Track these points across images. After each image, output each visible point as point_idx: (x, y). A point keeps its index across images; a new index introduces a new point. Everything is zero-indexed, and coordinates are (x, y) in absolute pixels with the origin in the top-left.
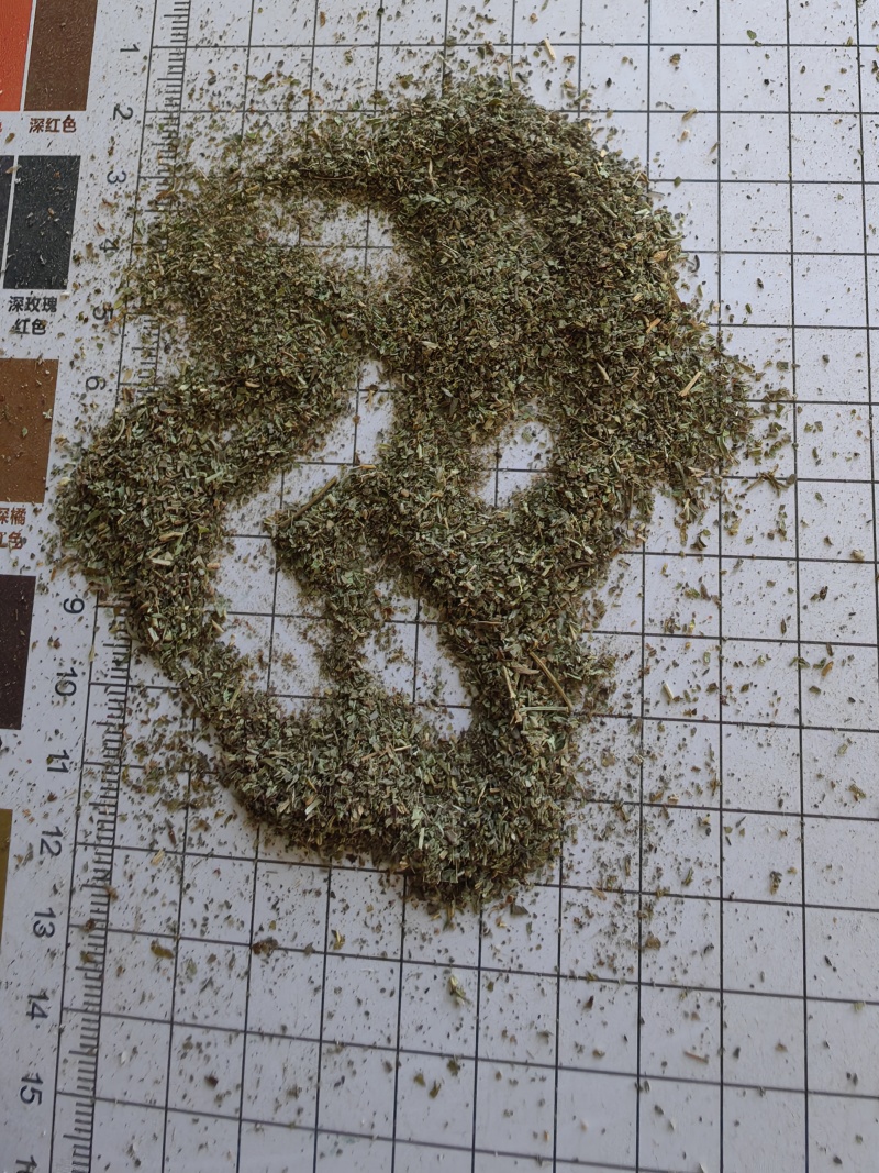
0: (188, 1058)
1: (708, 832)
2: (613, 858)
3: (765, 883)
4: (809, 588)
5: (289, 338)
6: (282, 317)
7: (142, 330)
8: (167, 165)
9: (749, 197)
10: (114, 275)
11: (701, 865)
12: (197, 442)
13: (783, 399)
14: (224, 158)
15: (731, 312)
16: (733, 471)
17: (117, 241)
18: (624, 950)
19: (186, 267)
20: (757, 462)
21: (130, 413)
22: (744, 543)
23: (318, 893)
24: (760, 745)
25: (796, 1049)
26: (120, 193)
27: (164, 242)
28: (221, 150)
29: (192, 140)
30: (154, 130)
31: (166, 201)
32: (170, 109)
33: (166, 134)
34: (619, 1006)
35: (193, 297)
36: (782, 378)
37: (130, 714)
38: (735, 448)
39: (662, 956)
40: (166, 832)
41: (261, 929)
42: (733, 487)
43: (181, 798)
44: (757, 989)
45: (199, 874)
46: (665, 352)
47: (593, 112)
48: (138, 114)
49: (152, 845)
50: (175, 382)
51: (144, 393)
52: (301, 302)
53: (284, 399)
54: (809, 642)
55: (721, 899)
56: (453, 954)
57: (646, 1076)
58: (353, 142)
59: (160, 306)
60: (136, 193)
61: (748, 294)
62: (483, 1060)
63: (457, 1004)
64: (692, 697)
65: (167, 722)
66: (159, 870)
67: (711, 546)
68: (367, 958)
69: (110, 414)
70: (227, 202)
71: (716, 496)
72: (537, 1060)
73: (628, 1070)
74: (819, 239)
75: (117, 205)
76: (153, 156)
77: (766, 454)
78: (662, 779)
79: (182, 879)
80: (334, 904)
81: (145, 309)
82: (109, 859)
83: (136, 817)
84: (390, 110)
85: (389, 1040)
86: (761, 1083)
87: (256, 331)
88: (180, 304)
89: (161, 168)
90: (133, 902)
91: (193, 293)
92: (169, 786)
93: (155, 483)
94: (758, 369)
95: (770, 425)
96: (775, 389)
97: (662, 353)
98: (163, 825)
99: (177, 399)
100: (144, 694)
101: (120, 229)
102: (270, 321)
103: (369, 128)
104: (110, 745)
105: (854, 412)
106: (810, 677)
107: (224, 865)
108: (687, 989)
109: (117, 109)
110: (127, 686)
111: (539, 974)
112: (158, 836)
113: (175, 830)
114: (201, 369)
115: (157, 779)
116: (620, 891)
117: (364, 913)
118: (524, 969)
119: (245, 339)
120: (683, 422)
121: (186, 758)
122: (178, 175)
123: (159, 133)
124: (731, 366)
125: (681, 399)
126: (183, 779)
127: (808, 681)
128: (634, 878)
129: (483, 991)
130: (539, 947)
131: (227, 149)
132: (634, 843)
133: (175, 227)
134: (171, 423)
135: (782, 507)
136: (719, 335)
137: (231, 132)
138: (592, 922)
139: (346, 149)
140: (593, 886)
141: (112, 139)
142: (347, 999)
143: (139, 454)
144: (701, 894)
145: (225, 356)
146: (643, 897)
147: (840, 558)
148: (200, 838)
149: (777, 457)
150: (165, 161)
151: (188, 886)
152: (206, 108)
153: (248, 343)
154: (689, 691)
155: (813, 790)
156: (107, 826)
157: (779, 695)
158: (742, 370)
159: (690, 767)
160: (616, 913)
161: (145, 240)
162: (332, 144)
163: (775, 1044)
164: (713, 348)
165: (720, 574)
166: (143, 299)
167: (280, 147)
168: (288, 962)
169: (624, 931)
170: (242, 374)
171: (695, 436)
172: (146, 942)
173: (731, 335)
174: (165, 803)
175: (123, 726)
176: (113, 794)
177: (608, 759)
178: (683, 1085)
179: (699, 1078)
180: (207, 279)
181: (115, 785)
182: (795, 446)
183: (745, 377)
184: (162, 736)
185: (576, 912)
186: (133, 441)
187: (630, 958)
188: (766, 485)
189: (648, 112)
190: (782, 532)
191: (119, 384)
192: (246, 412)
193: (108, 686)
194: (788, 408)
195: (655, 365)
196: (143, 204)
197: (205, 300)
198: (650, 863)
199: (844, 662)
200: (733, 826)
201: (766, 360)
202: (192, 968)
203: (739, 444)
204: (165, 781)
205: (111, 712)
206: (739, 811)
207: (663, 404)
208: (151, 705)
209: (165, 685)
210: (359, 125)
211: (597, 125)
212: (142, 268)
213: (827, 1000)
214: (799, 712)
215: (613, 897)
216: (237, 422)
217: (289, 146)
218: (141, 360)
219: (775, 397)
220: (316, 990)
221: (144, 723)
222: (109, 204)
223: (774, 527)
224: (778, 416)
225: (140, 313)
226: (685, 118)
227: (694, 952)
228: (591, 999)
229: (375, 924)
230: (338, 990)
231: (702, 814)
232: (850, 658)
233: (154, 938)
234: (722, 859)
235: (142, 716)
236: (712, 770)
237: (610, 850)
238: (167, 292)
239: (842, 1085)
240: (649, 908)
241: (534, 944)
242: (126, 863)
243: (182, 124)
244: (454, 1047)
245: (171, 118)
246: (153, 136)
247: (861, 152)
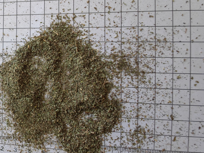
0: (195, 133)
1: (143, 29)
2: (149, 47)
3: (151, 18)
4: (94, 11)
5: (48, 113)
6: (44, 114)
7: (47, 144)
8: (13, 139)
9: (20, 23)
10: (36, 150)
11: (149, 30)
12: (70, 132)
13: (58, 16)
14: (12, 127)
15: (42, 26)
16: (72, 25)
17: (29, 150)
18: (167, 45)
19: (34, 135)
20: (71, 21)
21: (64, 147)
22: (86, 23)
23: (161, 106)
24: (125, 19)
25: (183, 12)
26: (19, 149)
27: (29, 140)
28: (10, 128)
29: (8, 133)
30: (6, 142)
31: (20, 139)
32: (1, 138)
33: (7, 139)
34: (178, 46)
35: (40, 133)
36: (54, 16)
37: (126, 147)
38: (68, 25)
39: (167, 37)
40: (150, 139)
41: (169, 118)
42: (76, 25)
43: (143, 135)
44: (172, 19)
45: (158, 131)
46: (50, 38)
47: (3, 52)
48: (2, 145)
49: (153, 142)
50: (57, 137)
51: (60, 144)
52: (41, 110)
53: (60, 114)
54: (105, 11)
55: (155, 26)
56: (170, 79)
57: (190, 41)
58: (9, 100)
59: (42, 140)
60: (19, 145)
61: (38, 22)
62: (190, 72)
63: (180, 78)
64: (117, 32)
65: (128, 139)
66: (158, 140)
67: (87, 29)
68: (173, 96)
69: (64, 151)
70: (20, 126)
71: (77, 28)
72: (190, 62)
73: (189, 44)
74: (28, 10)
75: (21, 150)
76: (11, 142)
77: (69, 19)
78: (133, 38)
79: (160, 135)
80: (162, 103)
81: (43, 144)
82: (156, 151)
83: (148, 145)
84: (2, 93)
85: (188, 91)
86: (189, 19)
87: (47, 120)
88: (42, 136)
89: (13, 140)
90: (165, 145)
91: (39, 133)
92: (141, 138)
93: (79, 141)
94: (53, 21)
95: (63, 18)
96: (56, 17)
97: (50, 39)
98: (149, 139)
99: (61, 136)
100: (122, 144)
101: (26, 149)
102: (45, 117)
103: (6, 97)
104: (133, 151)
105: (60, 3)
106: (112, 10)
107: (156, 126)
108: (173, 33)
109: (1, 150)
110: (121, 147)
111: (173, 62)
112: (151, 140)
113: (150, 137)
114: (55, 131)
115: (140, 141)
116: (155, 46)
117: (164, 97)
118: (172, 64)
119: (49, 122)
120: (63, 34)
121: (135, 135)
122: (15, 137)
123: (6, 141)
124: (52, 26)
125: (59, 35)
126: (139, 135)
127: (112, 11)
128: (153, 43)
129: (177, 72)
130: (168, 62)
131: (10, 126)
132: (146, 43)
133: (26, 137)
134: (66, 138)
135: (79, 16)
136: (46, 28)
137: (6, 125)
138: (162, 51)
139: (10, 101)
140: (155, 51)
141: (7, 151)
142: (181, 100)
143: (73, 145)
144: (155, 30)
145: (52, 126)
146: (156, 41)
147: (88, 5)
148: (151, 131)
149: (69, 17)
150: (12, 139)
151: (161, 134)
152: (1, 131)
153: (49, 121)
154: (116, 33)
155: (133, 9)
156: (150, 151)
157: (115, 16)
158: (53, 24)
159: (130, 33)
160: (160, 47)
161: (28, 144)
162: (9, 104)
163: (182, 16)
164: (49, 29)
165: (92, 27)
166: (41, 144)
167: (9, 115)
168: (175, 112)
169: (163, 45)
170: (56, 123)
171: (66, 32)
172: (173, 143)
173: (46, 26)
174: (144, 139)
175: (129, 148)
176: (143, 150)
177: (130, 48)
178: (191, 34)
179: (190, 30)
180: (36, 130)
181: (141, 150)
182: (67, 14)
183: (54, 23)
184: (131, 140)
185: (160, 54)
186: (70, 146)
187: (168, 44)
188: (75, 19)
189: (3, 42)
190: (84, 16)
191: (58, 149)
192: (63, 122)
193: (121, 152)
194: (60, 15)
195: (52, 40)
196: (21, 144)
197: (41, 131)
198: (149, 40)
199: (108, 4)
200: (141, 24)
201: (51, 19)
202: (177, 133)
203: (67, 24)
204: (140, 139)
205: (126, 151)
206: (138, 23)
207: (60, 38)
208: (124, 142)
209: (120, 139)
210: (5, 99)
211: (6, 52)
212: (34, 144)
213: (173, 7)
214: (118, 12)
215: (157, 47)
216: (66, 124)
217: (9, 113)
218: (53, 144)
219: (58, 17)
220: (180, 106)
221: (128, 144)
222: (21, 151)
223: (83, 17)
224: (62, 17)
225: (43, 145)
226: (4, 35)
227: (166, 32)
228: (177, 51)
229: (166, 95)
230: (179, 102)
231: (139, 30)
232: (107, 3)
233: (172, 141)
234: (148, 26)
235: (127, 144)
236: (131, 28)
237: (148, 48)
238: (39, 139)
239: (188, 4)
240: (158, 40)
241: (167, 62)
242: (157, 147)
243: (4, 136)
244: (188, 78)
245: (3, 138)
246: (7, 142)
247: (11, 2)
